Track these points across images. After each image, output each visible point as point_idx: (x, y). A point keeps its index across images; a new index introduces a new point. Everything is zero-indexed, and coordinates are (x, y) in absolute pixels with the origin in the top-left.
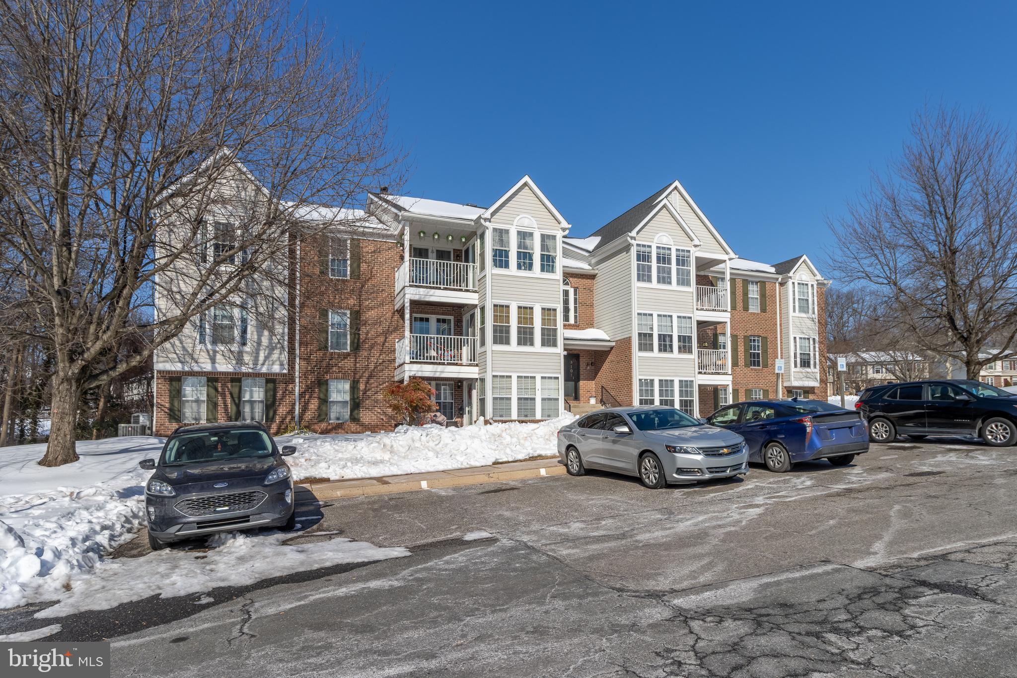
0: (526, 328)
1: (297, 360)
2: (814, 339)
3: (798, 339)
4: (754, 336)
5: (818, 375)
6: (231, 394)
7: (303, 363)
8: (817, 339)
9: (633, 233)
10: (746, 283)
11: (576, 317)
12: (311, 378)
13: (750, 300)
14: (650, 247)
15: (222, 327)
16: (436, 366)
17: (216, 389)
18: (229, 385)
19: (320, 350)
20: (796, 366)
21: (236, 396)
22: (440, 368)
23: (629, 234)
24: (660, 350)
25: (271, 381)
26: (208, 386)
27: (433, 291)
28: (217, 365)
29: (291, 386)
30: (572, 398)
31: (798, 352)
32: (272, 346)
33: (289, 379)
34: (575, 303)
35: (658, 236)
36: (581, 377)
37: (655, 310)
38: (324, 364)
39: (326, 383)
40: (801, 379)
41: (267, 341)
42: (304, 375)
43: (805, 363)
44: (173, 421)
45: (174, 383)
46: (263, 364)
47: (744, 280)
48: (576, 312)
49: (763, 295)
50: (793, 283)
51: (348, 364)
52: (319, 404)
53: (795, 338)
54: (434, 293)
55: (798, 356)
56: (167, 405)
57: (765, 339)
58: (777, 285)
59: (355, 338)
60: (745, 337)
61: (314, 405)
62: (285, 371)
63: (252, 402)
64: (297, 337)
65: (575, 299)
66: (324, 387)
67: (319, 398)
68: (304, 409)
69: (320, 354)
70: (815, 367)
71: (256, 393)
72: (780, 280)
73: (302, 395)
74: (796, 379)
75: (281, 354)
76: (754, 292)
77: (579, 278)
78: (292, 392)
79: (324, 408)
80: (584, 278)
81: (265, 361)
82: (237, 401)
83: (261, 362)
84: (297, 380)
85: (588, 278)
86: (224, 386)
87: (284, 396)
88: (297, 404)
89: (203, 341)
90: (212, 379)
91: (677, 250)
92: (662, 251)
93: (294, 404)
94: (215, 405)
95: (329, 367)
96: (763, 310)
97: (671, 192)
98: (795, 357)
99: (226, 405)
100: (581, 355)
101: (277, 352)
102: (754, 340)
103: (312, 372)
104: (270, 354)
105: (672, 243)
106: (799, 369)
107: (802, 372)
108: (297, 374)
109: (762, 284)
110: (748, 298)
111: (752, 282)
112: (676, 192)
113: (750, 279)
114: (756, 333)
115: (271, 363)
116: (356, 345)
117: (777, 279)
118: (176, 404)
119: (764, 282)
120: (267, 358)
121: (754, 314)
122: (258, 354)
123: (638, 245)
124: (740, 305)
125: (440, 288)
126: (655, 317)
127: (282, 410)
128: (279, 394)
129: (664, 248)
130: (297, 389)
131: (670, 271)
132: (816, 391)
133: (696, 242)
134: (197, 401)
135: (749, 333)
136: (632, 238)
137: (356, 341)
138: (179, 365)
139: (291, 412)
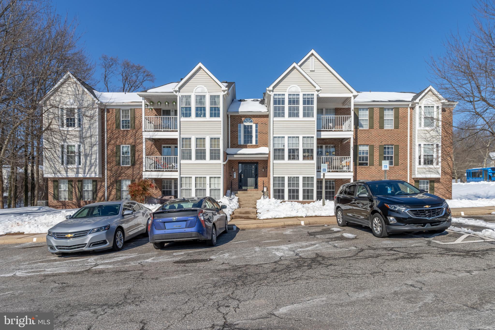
0: (202, 150)
1: (106, 171)
2: (437, 145)
3: (422, 146)
4: (389, 145)
5: (440, 169)
6: (78, 187)
7: (109, 172)
8: (440, 144)
9: (271, 88)
10: (382, 110)
11: (256, 141)
12: (113, 179)
13: (385, 121)
14: (284, 95)
15: (71, 157)
16: (158, 172)
17: (72, 186)
18: (77, 183)
19: (116, 165)
20: (420, 164)
21: (80, 188)
22: (161, 173)
23: (267, 89)
24: (289, 158)
25: (95, 181)
26: (68, 184)
27: (157, 133)
28: (68, 174)
29: (103, 183)
30: (253, 187)
31: (423, 154)
32: (91, 165)
33: (102, 180)
34: (256, 132)
35: (289, 87)
36: (259, 175)
37: (287, 134)
38: (118, 172)
39: (120, 182)
40: (424, 173)
41: (89, 162)
42: (109, 178)
43: (429, 161)
44: (55, 200)
45: (55, 183)
46: (88, 173)
47: (380, 108)
48: (256, 137)
49: (397, 117)
50: (420, 107)
51: (129, 172)
52: (116, 192)
53: (420, 145)
54: (157, 134)
55: (422, 157)
56: (53, 193)
57: (397, 147)
58: (409, 109)
59: (133, 159)
60: (380, 146)
61: (114, 192)
62: (97, 176)
63: (87, 191)
64: (106, 160)
65: (256, 131)
66: (118, 184)
67: (116, 189)
68: (110, 194)
69: (116, 167)
70: (437, 164)
71: (89, 187)
72: (410, 105)
73: (108, 187)
74: (419, 173)
75: (95, 168)
76: (389, 115)
77: (259, 117)
78: (104, 186)
79: (118, 194)
80: (262, 117)
81: (88, 172)
82: (80, 191)
83: (87, 172)
84: (106, 180)
85: (264, 117)
86: (75, 183)
87: (100, 188)
88: (106, 192)
89: (62, 164)
90: (70, 181)
91: (304, 95)
92: (292, 97)
93: (105, 192)
94: (72, 192)
95: (121, 173)
96: (397, 127)
97: (309, 58)
98: (420, 158)
99: (76, 193)
100: (259, 162)
101: (93, 167)
102: (388, 148)
103: (113, 176)
104: (91, 168)
105: (300, 90)
106: (422, 165)
107: (425, 168)
108: (106, 177)
109: (396, 110)
110: (383, 120)
111: (389, 109)
112: (313, 57)
113: (385, 107)
114: (389, 143)
115: (91, 172)
116: (133, 162)
117: (409, 105)
118: (56, 192)
119: (398, 108)
120: (89, 170)
121: (388, 130)
122: (85, 168)
123: (275, 95)
124: (376, 125)
125: (161, 131)
126: (286, 139)
127: (100, 195)
128: (98, 187)
129: (294, 95)
130: (106, 184)
131: (299, 109)
132: (441, 181)
133: (318, 88)
134: (65, 191)
135: (384, 143)
136: (270, 91)
137: (133, 160)
138: (53, 175)
139: (104, 195)
